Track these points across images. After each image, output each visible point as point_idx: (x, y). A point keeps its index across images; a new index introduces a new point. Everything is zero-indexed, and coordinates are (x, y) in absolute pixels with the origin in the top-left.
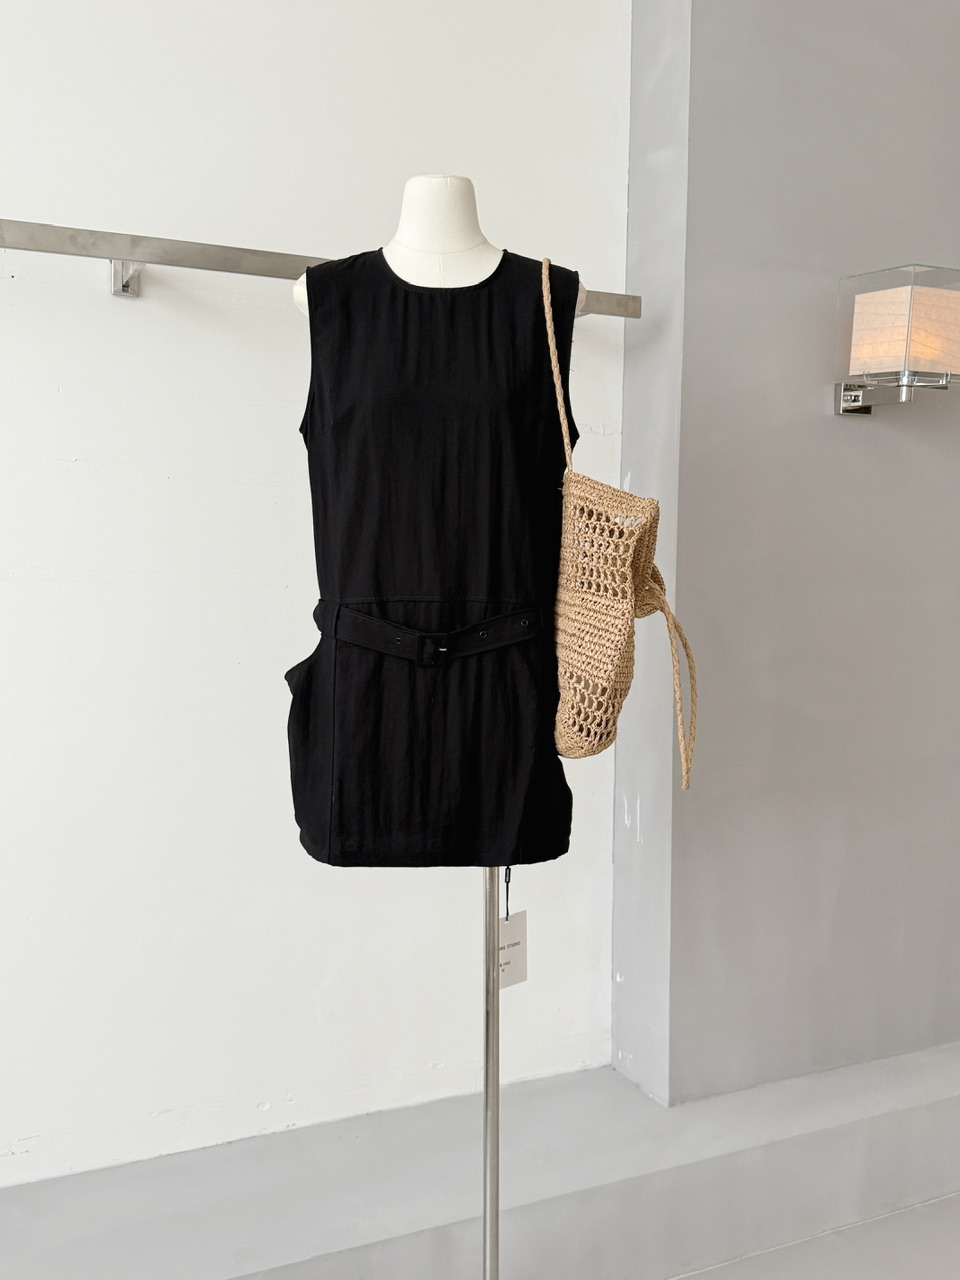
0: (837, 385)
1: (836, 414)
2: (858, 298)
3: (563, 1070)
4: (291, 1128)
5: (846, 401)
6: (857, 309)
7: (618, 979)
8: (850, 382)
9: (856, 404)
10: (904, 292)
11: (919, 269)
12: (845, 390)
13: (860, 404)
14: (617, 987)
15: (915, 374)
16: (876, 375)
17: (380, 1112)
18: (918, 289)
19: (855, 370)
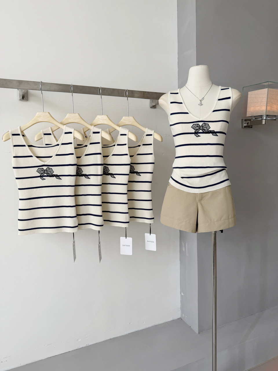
0: (242, 119)
1: (242, 128)
2: (249, 93)
3: (167, 320)
4: (87, 345)
5: (245, 124)
6: (249, 96)
7: (182, 294)
8: (246, 119)
9: (248, 125)
10: (266, 90)
11: (270, 83)
12: (245, 121)
13: (249, 125)
14: (182, 296)
15: (267, 116)
16: (254, 116)
17: (114, 338)
18: (270, 89)
19: (249, 114)
